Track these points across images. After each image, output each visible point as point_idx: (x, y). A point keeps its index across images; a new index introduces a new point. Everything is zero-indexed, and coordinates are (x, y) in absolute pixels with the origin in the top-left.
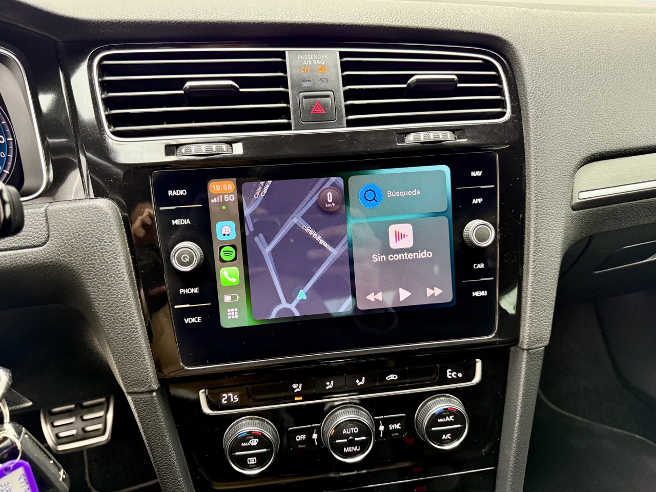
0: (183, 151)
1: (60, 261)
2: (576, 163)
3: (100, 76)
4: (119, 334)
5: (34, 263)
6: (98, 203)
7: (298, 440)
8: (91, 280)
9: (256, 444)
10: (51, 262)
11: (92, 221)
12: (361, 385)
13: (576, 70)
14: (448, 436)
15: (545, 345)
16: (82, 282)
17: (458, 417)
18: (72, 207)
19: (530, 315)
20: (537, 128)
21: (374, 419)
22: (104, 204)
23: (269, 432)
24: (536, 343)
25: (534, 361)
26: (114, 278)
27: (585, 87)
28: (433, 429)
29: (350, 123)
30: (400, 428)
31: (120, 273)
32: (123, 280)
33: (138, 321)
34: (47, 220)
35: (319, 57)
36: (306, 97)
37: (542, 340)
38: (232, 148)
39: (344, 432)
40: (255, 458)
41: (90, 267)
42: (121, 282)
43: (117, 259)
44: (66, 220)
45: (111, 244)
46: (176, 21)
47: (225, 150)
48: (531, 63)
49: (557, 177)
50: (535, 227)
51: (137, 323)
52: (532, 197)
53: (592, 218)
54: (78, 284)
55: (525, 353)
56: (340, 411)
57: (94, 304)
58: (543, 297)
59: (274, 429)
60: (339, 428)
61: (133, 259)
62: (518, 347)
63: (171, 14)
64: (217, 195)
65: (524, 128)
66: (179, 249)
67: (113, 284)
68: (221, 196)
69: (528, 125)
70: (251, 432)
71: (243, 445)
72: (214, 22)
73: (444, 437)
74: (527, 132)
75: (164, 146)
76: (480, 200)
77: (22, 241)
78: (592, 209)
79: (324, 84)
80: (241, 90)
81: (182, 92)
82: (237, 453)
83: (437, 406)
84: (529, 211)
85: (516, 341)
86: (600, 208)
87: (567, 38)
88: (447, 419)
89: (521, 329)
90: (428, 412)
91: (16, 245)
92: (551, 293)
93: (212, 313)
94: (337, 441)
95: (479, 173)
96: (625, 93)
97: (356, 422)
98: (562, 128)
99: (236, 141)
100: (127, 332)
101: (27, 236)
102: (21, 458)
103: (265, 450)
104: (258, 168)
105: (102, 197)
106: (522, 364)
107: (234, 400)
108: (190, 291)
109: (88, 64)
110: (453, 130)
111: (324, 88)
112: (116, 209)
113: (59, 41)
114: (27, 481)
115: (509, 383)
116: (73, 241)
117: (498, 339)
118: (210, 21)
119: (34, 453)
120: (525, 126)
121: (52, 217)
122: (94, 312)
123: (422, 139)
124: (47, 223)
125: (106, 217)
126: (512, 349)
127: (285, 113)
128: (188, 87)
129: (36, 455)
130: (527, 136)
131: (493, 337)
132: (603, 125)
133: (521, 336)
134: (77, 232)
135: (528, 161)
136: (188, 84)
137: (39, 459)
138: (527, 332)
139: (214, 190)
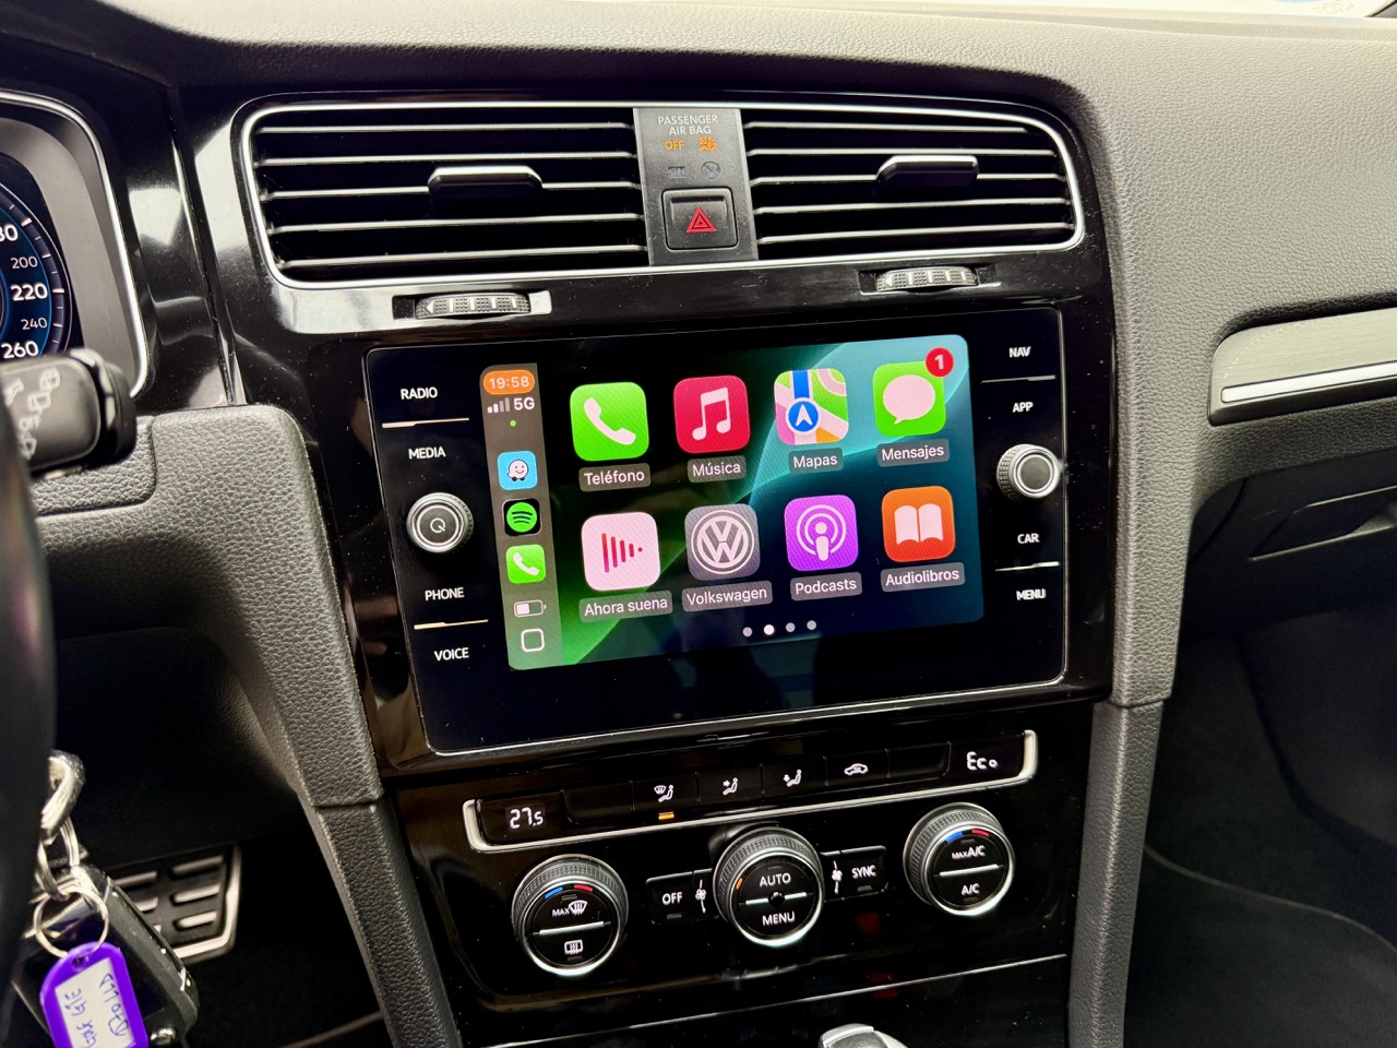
0: (430, 308)
1: (180, 532)
2: (1216, 331)
3: (256, 157)
4: (302, 683)
5: (125, 536)
6: (258, 414)
7: (665, 902)
8: (243, 573)
9: (582, 911)
10: (160, 535)
11: (246, 449)
12: (794, 785)
13: (1209, 146)
14: (973, 888)
15: (1165, 697)
16: (225, 576)
17: (994, 850)
18: (204, 422)
19: (1132, 635)
20: (1136, 260)
21: (821, 856)
22: (270, 416)
23: (608, 886)
24: (1146, 692)
25: (1142, 730)
26: (292, 568)
27: (1229, 179)
28: (943, 874)
29: (766, 252)
30: (873, 874)
31: (303, 557)
32: (309, 571)
33: (341, 655)
34: (152, 448)
35: (701, 119)
36: (676, 200)
37: (1157, 687)
38: (529, 303)
39: (763, 882)
40: (581, 941)
41: (242, 545)
42: (307, 575)
43: (298, 528)
44: (191, 449)
45: (285, 498)
46: (414, 47)
47: (515, 306)
48: (1122, 131)
49: (1180, 357)
50: (1139, 459)
51: (338, 661)
52: (1132, 397)
53: (1248, 441)
54: (214, 582)
55: (1125, 713)
56: (753, 841)
57: (249, 622)
58: (1158, 600)
59: (617, 880)
60: (751, 874)
61: (328, 529)
62: (1110, 703)
63: (404, 32)
64: (497, 399)
65: (1111, 261)
66: (425, 507)
67: (290, 579)
68: (507, 400)
69: (1119, 255)
70: (573, 885)
71: (555, 913)
72: (490, 49)
73: (965, 890)
74: (1119, 270)
75: (391, 297)
76: (1028, 405)
77: (99, 491)
78: (1248, 423)
79: (712, 175)
80: (545, 186)
81: (425, 189)
82: (543, 932)
83: (950, 827)
84: (1127, 426)
85: (1104, 690)
86: (1265, 420)
87: (1191, 84)
88: (972, 853)
89: (1116, 665)
90: (932, 839)
91: (88, 501)
92: (1173, 592)
93: (492, 640)
94: (748, 902)
95: (1024, 352)
96: (1308, 192)
97: (785, 863)
98: (1186, 260)
99: (537, 287)
100: (318, 679)
101: (111, 481)
102: (106, 940)
103: (601, 923)
104: (582, 343)
105: (264, 401)
106: (1119, 737)
107: (534, 820)
108: (445, 594)
109: (232, 131)
110: (972, 265)
111: (712, 183)
112: (293, 426)
113: (170, 86)
114: (117, 988)
115: (1092, 779)
116: (206, 490)
117: (1069, 687)
118: (483, 46)
119: (130, 929)
120: (1113, 256)
121: (162, 443)
122: (249, 639)
123: (911, 282)
124: (153, 455)
125: (275, 442)
126: (1098, 707)
127: (635, 231)
128: (439, 179)
129: (134, 934)
130: (1117, 277)
131: (1062, 682)
132: (1267, 255)
133: (1116, 679)
134: (215, 474)
135: (1122, 326)
136: (440, 172)
137: (139, 942)
138: (1127, 670)
139: (494, 387)
